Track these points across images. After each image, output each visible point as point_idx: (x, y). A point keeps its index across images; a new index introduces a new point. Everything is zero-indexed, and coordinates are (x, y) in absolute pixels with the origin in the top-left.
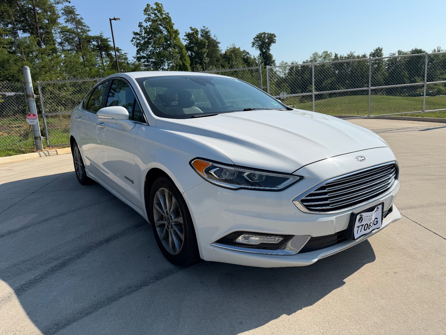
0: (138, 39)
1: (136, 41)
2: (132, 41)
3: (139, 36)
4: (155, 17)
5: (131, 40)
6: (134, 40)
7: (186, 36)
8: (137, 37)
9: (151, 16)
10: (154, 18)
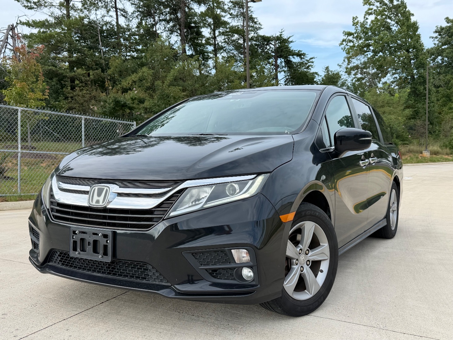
0: (350, 41)
1: (347, 44)
2: (342, 44)
3: (352, 36)
4: (381, 7)
5: (340, 42)
6: (344, 43)
7: (436, 32)
8: (349, 39)
9: (373, 5)
10: (377, 7)
